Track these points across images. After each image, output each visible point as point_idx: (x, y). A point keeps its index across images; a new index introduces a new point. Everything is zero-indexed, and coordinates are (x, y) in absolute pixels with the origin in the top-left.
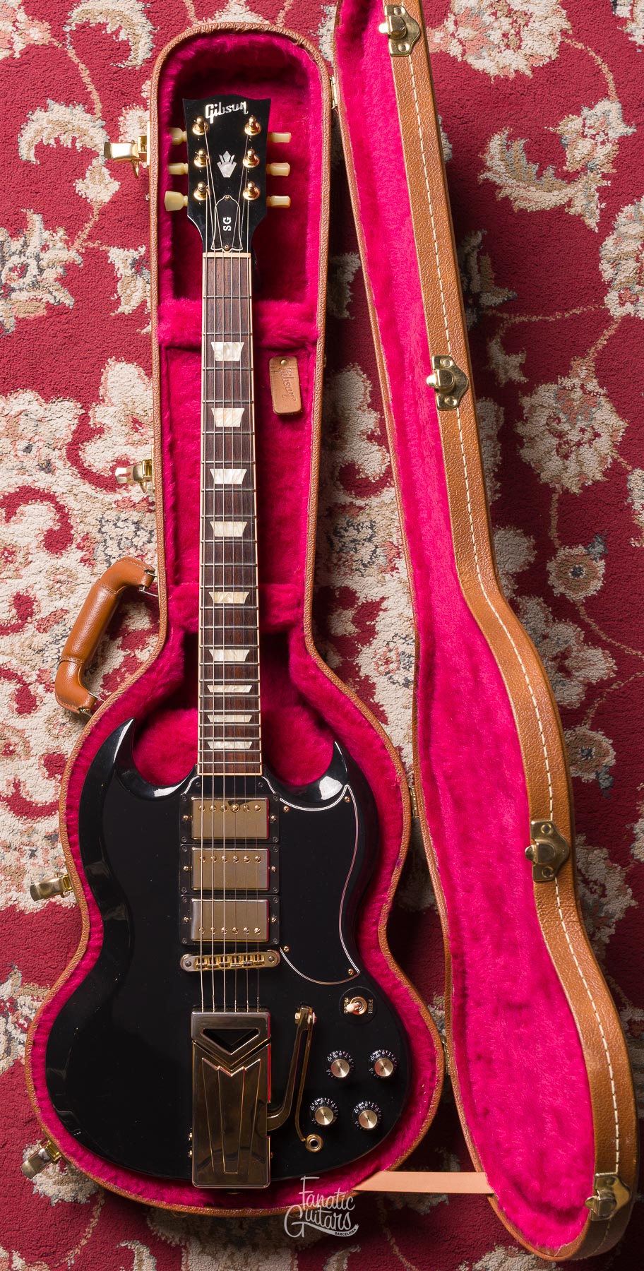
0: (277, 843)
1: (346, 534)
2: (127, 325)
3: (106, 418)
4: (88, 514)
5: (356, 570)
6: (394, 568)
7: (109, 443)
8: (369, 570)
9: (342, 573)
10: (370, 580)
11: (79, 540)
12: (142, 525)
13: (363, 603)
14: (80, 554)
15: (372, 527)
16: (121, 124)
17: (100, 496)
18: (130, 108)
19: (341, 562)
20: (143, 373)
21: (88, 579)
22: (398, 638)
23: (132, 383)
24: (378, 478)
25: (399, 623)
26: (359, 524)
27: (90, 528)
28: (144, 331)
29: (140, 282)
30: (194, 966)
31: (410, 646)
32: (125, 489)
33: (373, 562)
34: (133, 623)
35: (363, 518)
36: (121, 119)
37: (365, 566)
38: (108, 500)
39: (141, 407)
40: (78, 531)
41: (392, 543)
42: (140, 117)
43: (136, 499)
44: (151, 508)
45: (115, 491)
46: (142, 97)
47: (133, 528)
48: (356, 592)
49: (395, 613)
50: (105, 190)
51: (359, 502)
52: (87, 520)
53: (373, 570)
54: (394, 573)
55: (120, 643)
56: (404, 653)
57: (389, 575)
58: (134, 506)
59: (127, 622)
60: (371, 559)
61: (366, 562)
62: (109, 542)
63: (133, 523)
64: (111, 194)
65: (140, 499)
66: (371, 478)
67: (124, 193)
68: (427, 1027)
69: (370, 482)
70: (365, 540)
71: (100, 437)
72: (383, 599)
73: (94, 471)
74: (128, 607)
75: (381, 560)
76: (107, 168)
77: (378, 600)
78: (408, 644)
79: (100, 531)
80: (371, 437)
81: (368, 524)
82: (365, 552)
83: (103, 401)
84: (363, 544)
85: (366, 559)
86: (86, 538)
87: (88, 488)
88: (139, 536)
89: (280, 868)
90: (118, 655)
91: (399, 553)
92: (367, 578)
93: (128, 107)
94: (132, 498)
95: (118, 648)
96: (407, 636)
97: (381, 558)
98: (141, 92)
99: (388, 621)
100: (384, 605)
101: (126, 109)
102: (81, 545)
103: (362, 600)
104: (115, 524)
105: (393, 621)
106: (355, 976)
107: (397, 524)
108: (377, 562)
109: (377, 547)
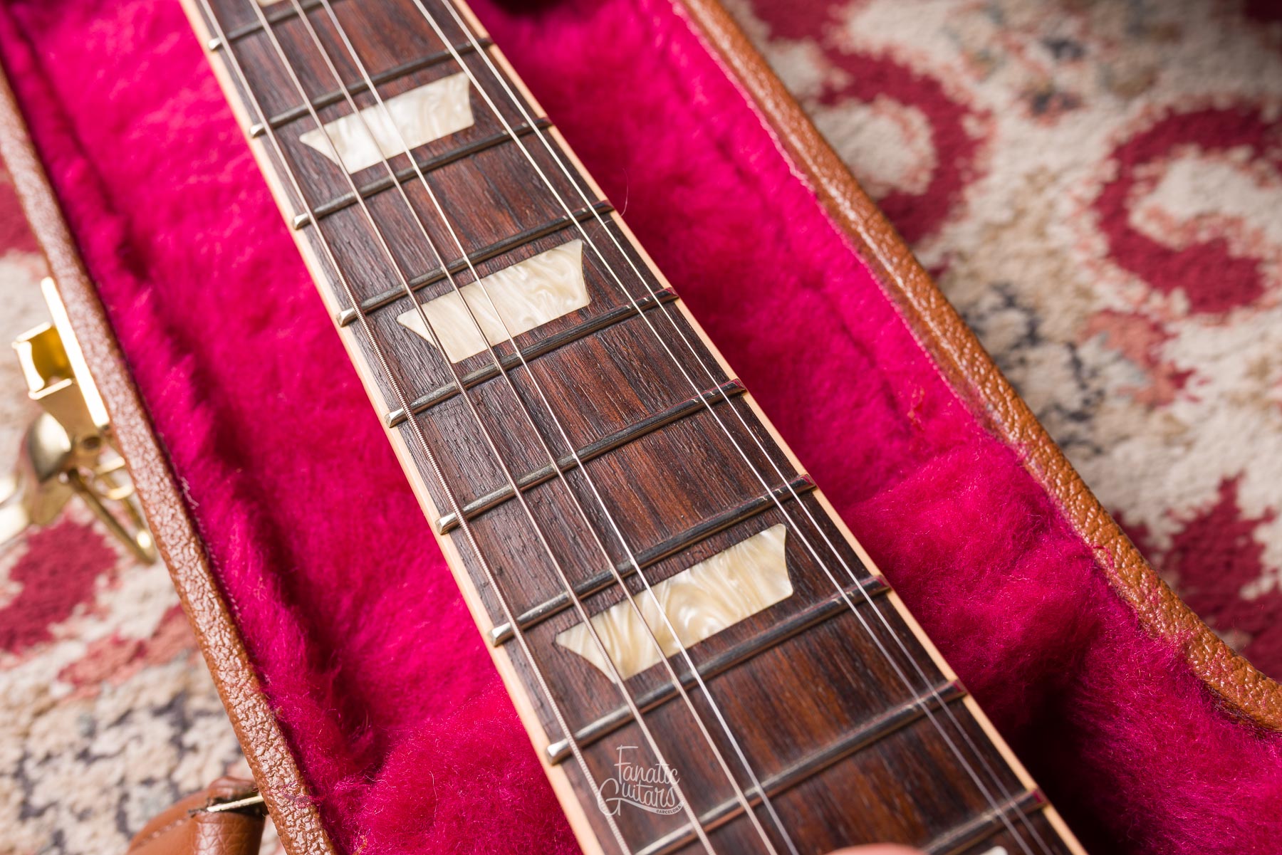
6: (1179, 379)
8: (1107, 424)
10: (1133, 454)
13: (1175, 537)
15: (1010, 302)
32: (87, 613)
33: (1101, 394)
37: (1079, 417)
38: (29, 680)
41: (1108, 312)
43: (140, 626)
45: (49, 638)
47: (161, 730)
53: (1117, 415)
54: (1192, 386)
57: (1183, 404)
58: (141, 651)
60: (1083, 386)
61: (1077, 405)
63: (158, 712)
65: (156, 620)
66: (908, 184)
69: (914, 193)
72: (1228, 486)
75: (1118, 375)
77: (1214, 497)
80: (829, 98)
81: (991, 299)
82: (1050, 379)
84: (1023, 362)
85: (1071, 397)
88: (194, 749)
91: (1156, 328)
92: (1120, 451)
94: (124, 632)
97: (1114, 370)
100: (1249, 503)
104: (85, 756)
107: (1078, 257)
108: (1110, 388)
109: (1072, 347)
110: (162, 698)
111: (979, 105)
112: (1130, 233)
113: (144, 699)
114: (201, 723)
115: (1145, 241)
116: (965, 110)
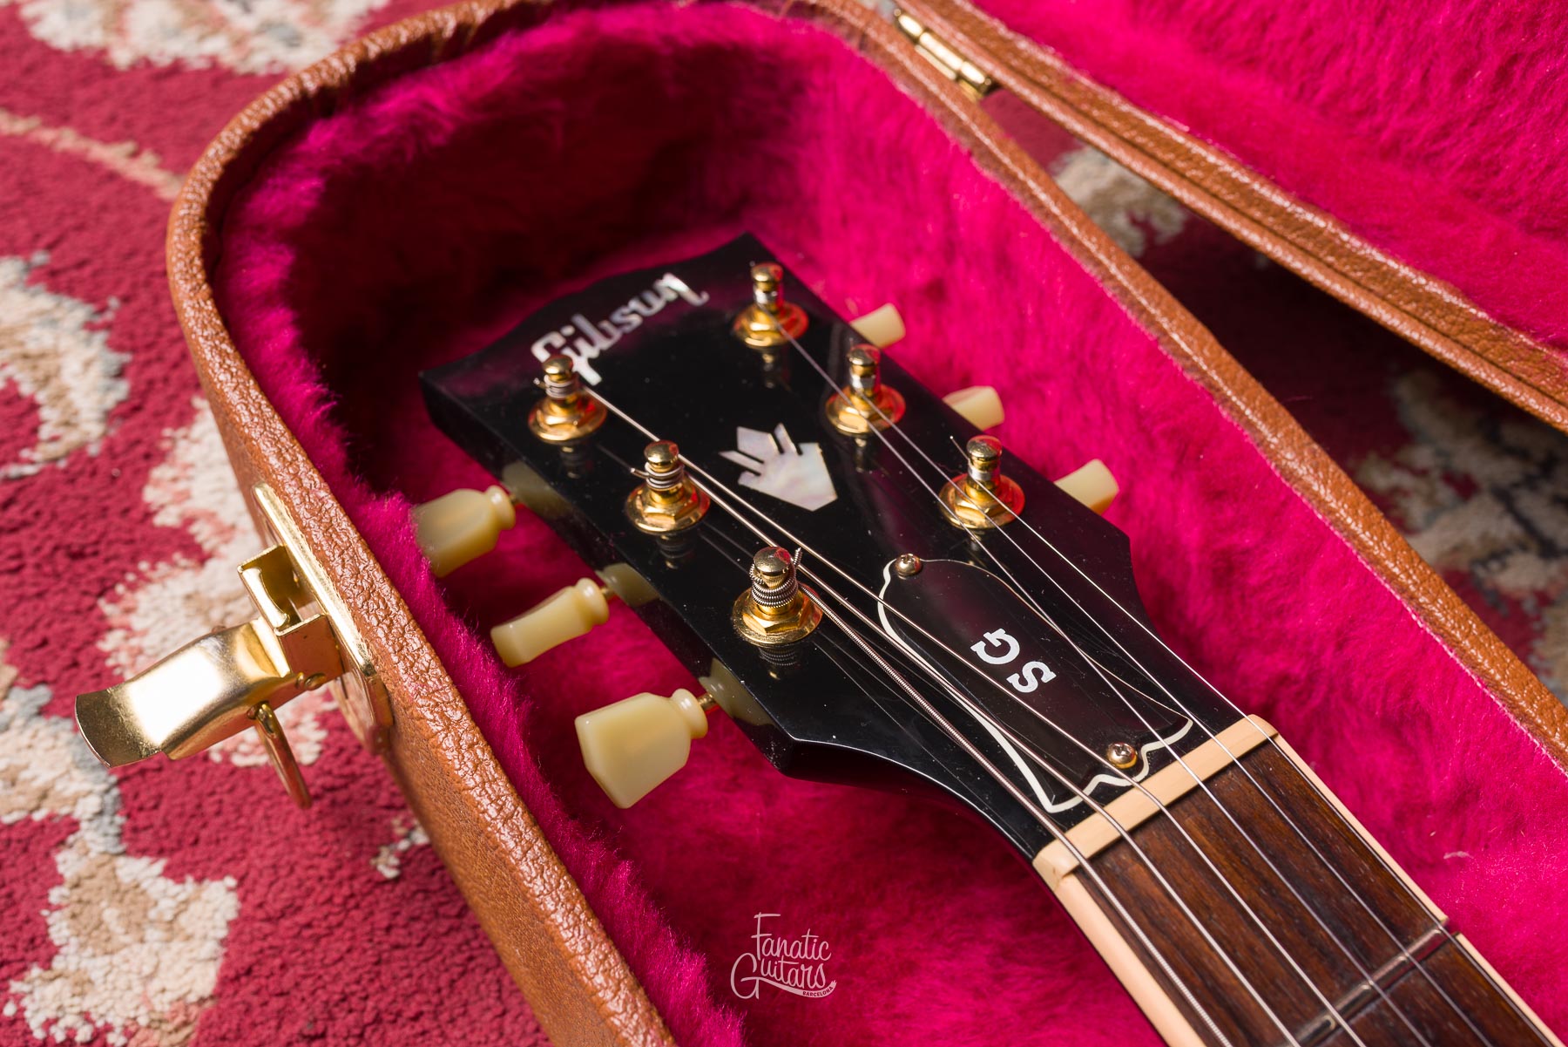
16: (123, 658)
18: (132, 587)
36: (109, 643)
42: (188, 597)
46: (164, 529)
50: (177, 945)
64: (210, 948)
67: (274, 907)
76: (142, 852)
93: (120, 589)
98: (149, 515)
101: (115, 600)
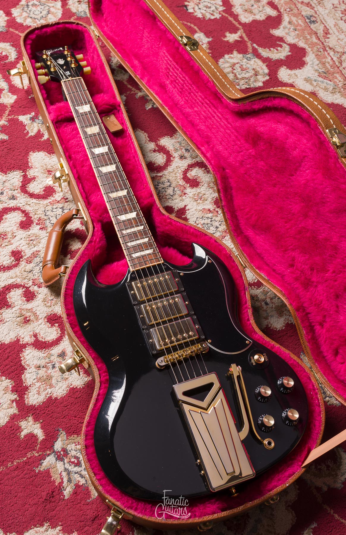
0: (184, 291)
1: (159, 187)
2: (34, 139)
3: (35, 173)
4: (38, 211)
5: (169, 198)
6: (185, 194)
7: (39, 181)
8: (175, 197)
9: (163, 201)
11: (36, 221)
12: (65, 208)
13: (177, 210)
14: (39, 227)
15: (169, 182)
17: (41, 202)
19: (161, 198)
20: (47, 154)
21: (46, 235)
22: (199, 219)
23: (43, 159)
24: (164, 164)
25: (197, 213)
26: (163, 182)
27: (41, 215)
28: (43, 139)
29: (35, 124)
30: (165, 362)
31: (205, 220)
32: (52, 197)
33: (175, 194)
34: (73, 247)
35: (163, 179)
38: (46, 203)
39: (50, 165)
40: (35, 218)
41: (180, 185)
44: (67, 200)
45: (48, 198)
47: (61, 210)
48: (172, 207)
49: (193, 210)
50: (11, 99)
51: (159, 174)
52: (38, 213)
53: (176, 196)
55: (70, 257)
56: (204, 224)
57: (184, 197)
58: (58, 202)
59: (70, 247)
60: (174, 193)
61: (172, 195)
62: (51, 219)
64: (14, 100)
65: (60, 198)
66: (161, 165)
67: (20, 98)
68: (298, 363)
69: (161, 166)
70: (167, 187)
71: (34, 181)
72: (185, 206)
73: (36, 193)
74: (69, 241)
75: (178, 192)
77: (183, 207)
78: (204, 220)
79: (45, 215)
80: (154, 151)
81: (166, 181)
82: (170, 191)
83: (32, 167)
84: (168, 189)
85: (172, 193)
86: (40, 219)
87: (34, 201)
89: (190, 302)
90: (70, 262)
91: (185, 188)
92: (175, 200)
94: (56, 199)
95: (69, 259)
96: (203, 217)
97: (178, 191)
99: (191, 213)
100: (187, 208)
102: (38, 223)
103: (176, 209)
104: (52, 211)
105: (194, 213)
106: (251, 344)
107: (179, 178)
108: (177, 193)
109: (174, 188)
110: (61, 207)
111: (173, 156)
112: (186, 176)
113: (59, 207)
114: (65, 210)
115: (187, 177)
116: (172, 156)
